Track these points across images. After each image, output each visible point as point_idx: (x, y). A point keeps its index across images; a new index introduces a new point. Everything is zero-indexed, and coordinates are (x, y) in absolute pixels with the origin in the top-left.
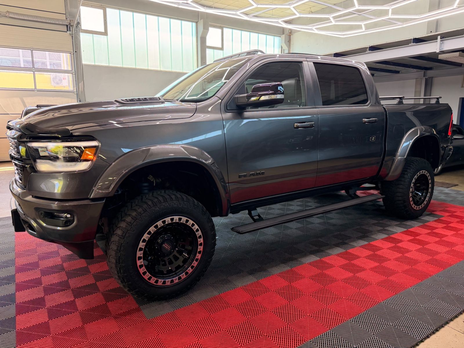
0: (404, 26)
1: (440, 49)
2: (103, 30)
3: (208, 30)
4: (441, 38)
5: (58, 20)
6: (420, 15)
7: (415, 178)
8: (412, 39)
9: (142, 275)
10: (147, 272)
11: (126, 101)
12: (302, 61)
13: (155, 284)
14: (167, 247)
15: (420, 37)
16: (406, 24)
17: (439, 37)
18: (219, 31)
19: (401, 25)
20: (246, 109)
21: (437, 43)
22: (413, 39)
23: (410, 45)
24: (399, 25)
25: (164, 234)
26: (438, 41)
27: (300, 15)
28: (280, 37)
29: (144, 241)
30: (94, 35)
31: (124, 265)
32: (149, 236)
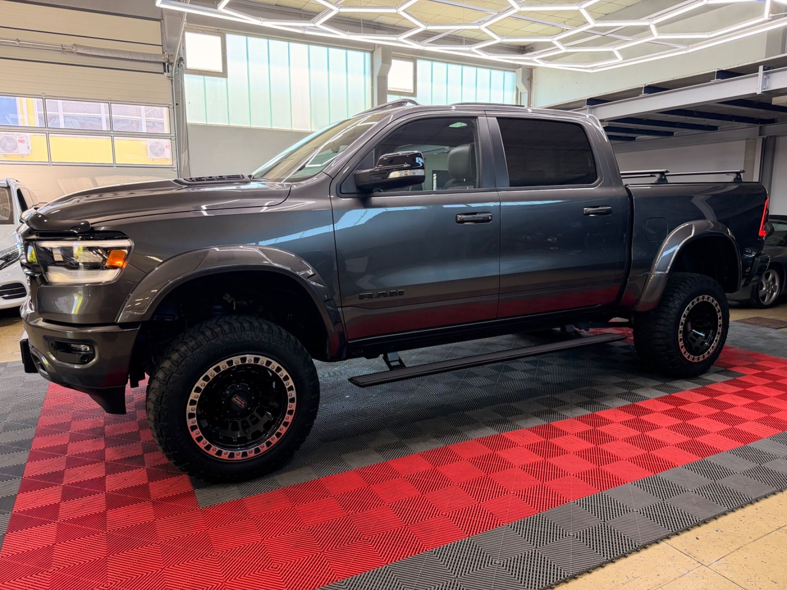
0: (690, 51)
1: (762, 89)
2: (219, 69)
3: (390, 64)
4: (764, 70)
5: (150, 55)
6: (710, 33)
7: (688, 308)
8: (715, 72)
9: (196, 441)
10: (204, 438)
11: (191, 180)
12: (477, 115)
13: (216, 456)
14: (239, 403)
15: (729, 68)
16: (693, 48)
17: (761, 68)
18: (410, 64)
19: (685, 50)
20: (373, 193)
21: (756, 78)
22: (718, 72)
23: (712, 82)
24: (682, 50)
25: (234, 383)
26: (759, 76)
27: (502, 39)
28: (515, 72)
29: (198, 390)
30: (206, 77)
31: (166, 424)
32: (206, 383)
